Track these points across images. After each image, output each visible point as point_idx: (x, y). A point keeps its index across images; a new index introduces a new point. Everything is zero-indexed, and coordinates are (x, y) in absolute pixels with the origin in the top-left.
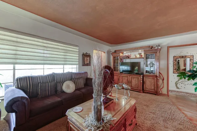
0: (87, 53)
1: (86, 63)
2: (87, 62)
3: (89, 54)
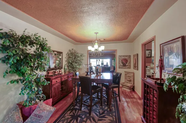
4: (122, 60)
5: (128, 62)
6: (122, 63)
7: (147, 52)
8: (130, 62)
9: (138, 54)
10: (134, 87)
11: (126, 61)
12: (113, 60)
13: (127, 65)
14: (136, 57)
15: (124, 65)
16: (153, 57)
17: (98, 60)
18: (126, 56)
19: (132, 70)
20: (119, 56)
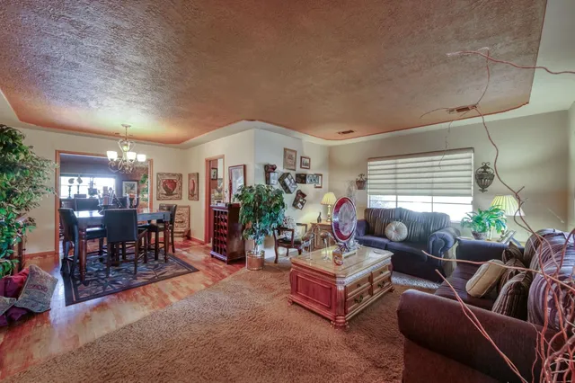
4: (164, 183)
5: (177, 188)
6: (166, 188)
7: (213, 171)
8: (181, 188)
9: (198, 174)
10: (190, 231)
11: (173, 184)
12: (124, 183)
13: (175, 192)
14: (194, 179)
15: (169, 193)
16: (221, 179)
17: (76, 178)
18: (174, 175)
19: (185, 201)
20: (158, 174)
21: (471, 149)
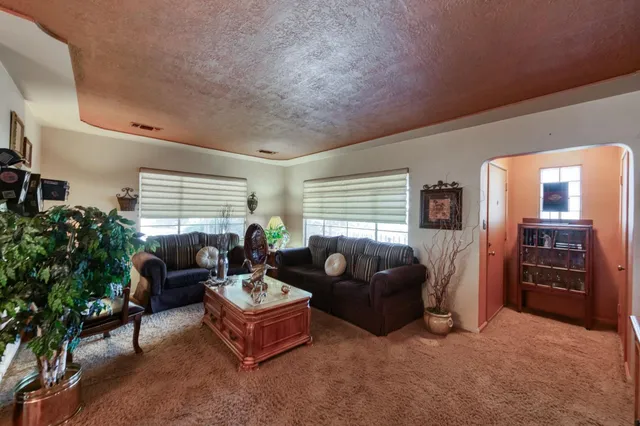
0: (441, 183)
1: (432, 218)
2: (440, 216)
3: (454, 184)
21: (245, 179)
